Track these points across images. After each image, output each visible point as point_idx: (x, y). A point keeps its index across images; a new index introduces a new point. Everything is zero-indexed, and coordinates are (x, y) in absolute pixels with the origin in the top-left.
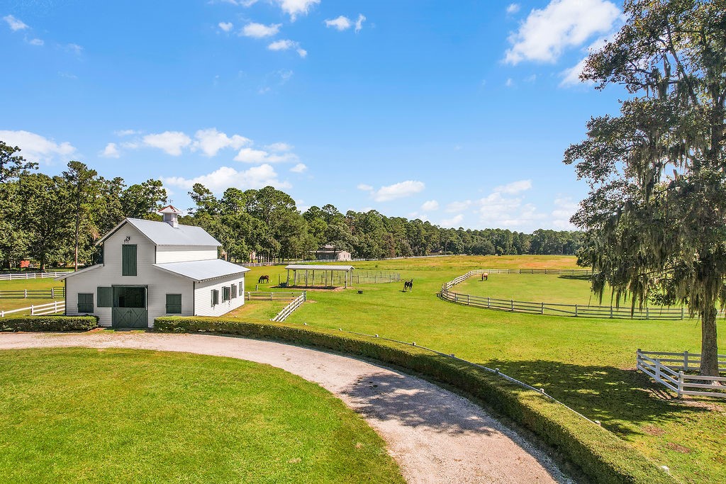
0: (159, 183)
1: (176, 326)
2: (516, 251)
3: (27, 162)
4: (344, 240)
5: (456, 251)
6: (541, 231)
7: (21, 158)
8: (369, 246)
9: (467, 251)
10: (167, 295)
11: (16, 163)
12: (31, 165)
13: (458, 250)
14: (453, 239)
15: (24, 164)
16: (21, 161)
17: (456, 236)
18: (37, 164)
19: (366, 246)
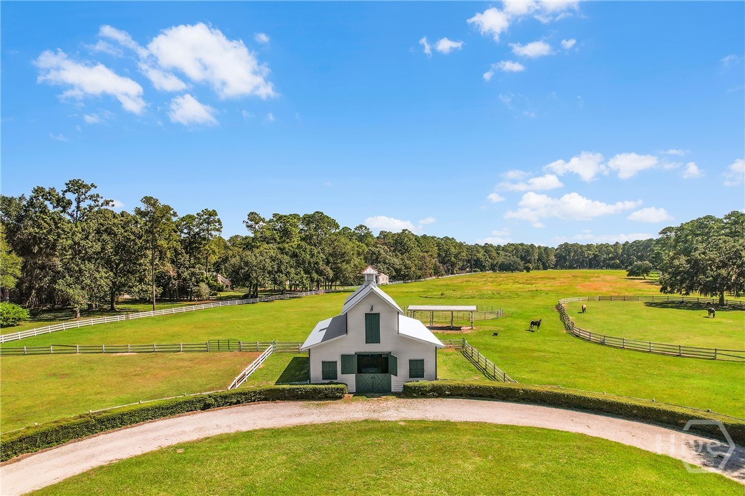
0: (214, 213)
1: (429, 392)
2: (541, 266)
3: (104, 199)
4: (385, 263)
5: (483, 268)
6: (566, 244)
7: (98, 196)
8: (406, 268)
9: (493, 268)
10: (410, 361)
11: (94, 201)
12: (107, 203)
13: (484, 267)
14: (479, 256)
15: (101, 201)
16: (98, 199)
17: (482, 252)
18: (112, 201)
19: (403, 268)
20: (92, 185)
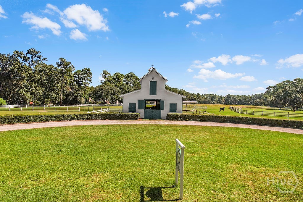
0: (89, 70)
3: (43, 58)
6: (229, 95)
7: (41, 56)
10: (170, 104)
11: (39, 58)
12: (44, 59)
15: (42, 58)
17: (196, 96)
18: (47, 59)
20: (39, 52)
